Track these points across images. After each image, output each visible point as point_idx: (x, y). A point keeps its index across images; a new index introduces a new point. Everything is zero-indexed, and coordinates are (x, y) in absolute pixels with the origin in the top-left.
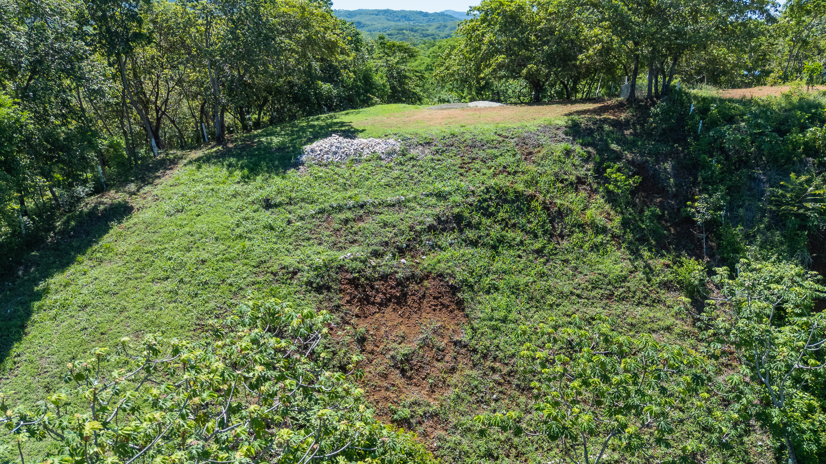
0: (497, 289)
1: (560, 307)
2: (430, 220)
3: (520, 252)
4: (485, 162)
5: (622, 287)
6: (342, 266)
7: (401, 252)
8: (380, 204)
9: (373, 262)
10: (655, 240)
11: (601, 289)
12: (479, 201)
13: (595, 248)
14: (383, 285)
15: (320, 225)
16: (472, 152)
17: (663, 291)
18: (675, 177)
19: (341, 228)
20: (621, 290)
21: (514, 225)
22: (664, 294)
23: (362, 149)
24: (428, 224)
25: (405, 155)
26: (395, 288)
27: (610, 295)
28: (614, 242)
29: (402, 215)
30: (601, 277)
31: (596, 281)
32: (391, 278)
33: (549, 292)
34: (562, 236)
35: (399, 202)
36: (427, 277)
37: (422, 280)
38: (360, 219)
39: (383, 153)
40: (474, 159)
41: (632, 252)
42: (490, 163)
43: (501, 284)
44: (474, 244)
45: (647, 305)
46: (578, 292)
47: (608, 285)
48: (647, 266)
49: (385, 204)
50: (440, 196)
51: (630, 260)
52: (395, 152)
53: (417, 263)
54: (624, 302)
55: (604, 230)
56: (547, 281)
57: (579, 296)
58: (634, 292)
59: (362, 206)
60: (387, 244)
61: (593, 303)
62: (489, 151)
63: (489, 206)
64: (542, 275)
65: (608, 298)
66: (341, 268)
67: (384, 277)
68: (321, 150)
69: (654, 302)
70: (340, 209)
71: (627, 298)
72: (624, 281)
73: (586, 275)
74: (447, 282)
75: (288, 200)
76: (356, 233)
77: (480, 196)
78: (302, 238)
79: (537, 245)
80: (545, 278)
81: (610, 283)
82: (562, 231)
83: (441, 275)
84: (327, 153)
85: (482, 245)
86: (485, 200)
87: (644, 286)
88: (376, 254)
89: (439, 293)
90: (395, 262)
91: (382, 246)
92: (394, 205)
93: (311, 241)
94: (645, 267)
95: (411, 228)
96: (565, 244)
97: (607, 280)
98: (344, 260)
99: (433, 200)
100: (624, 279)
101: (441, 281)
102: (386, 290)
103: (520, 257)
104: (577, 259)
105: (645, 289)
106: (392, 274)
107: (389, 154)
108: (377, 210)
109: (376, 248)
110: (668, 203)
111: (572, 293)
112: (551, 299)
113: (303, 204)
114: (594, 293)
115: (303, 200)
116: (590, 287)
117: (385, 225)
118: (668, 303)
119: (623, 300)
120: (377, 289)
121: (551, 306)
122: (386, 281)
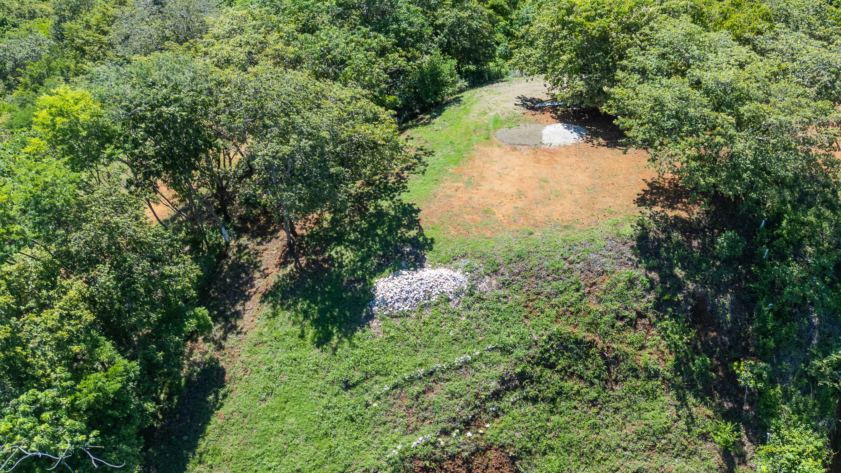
0: (552, 449)
1: (607, 462)
2: (494, 385)
3: (575, 403)
4: (549, 298)
5: (664, 438)
6: (415, 455)
7: (467, 424)
8: (448, 369)
9: (442, 441)
10: (703, 385)
11: (646, 440)
12: (541, 352)
13: (646, 394)
14: (451, 464)
15: (395, 403)
16: (537, 284)
17: (701, 442)
18: (732, 312)
19: (413, 405)
20: (664, 441)
21: (572, 374)
22: (700, 445)
23: (431, 287)
24: (492, 391)
25: (472, 295)
26: (461, 467)
27: (653, 446)
28: (663, 386)
29: (469, 379)
30: (646, 428)
31: (642, 433)
32: (458, 458)
33: (598, 446)
34: (616, 381)
35: (466, 362)
36: (489, 448)
37: (485, 451)
38: (430, 389)
39: (451, 292)
40: (539, 294)
41: (679, 398)
42: (554, 301)
43: (555, 443)
44: (535, 400)
45: (684, 457)
46: (624, 444)
47: (652, 436)
48: (690, 415)
49: (453, 368)
50: (505, 350)
51: (676, 406)
52: (462, 291)
53: (482, 434)
54: (664, 454)
55: (656, 374)
56: (598, 434)
57: (625, 449)
58: (675, 445)
59: (431, 373)
60: (454, 419)
61: (636, 456)
62: (554, 283)
63: (550, 356)
64: (594, 426)
65: (650, 449)
66: (414, 457)
67: (452, 457)
68: (392, 298)
69: (690, 454)
70: (411, 380)
71: (667, 450)
72: (667, 432)
73: (634, 425)
74: (508, 453)
75: (364, 375)
76: (426, 409)
77: (543, 346)
78: (379, 422)
79: (593, 394)
80: (597, 431)
81: (654, 434)
82: (617, 376)
83: (503, 447)
84: (397, 301)
85: (542, 400)
86: (547, 351)
87: (685, 437)
88: (445, 432)
89: (501, 464)
90: (461, 439)
91: (450, 422)
92: (461, 367)
93: (388, 425)
94: (688, 416)
95: (477, 396)
96: (619, 390)
97: (651, 431)
98: (416, 448)
99: (497, 355)
100: (668, 430)
101: (502, 451)
102: (454, 469)
103: (576, 408)
104: (628, 406)
105: (684, 441)
106: (459, 453)
107: (457, 295)
108: (446, 376)
109: (445, 425)
110: (721, 339)
111: (618, 445)
112: (600, 454)
113: (377, 378)
114: (639, 445)
115: (377, 373)
116: (635, 439)
117: (453, 395)
118: (703, 456)
119: (664, 451)
120: (446, 469)
121: (599, 461)
122: (454, 461)
